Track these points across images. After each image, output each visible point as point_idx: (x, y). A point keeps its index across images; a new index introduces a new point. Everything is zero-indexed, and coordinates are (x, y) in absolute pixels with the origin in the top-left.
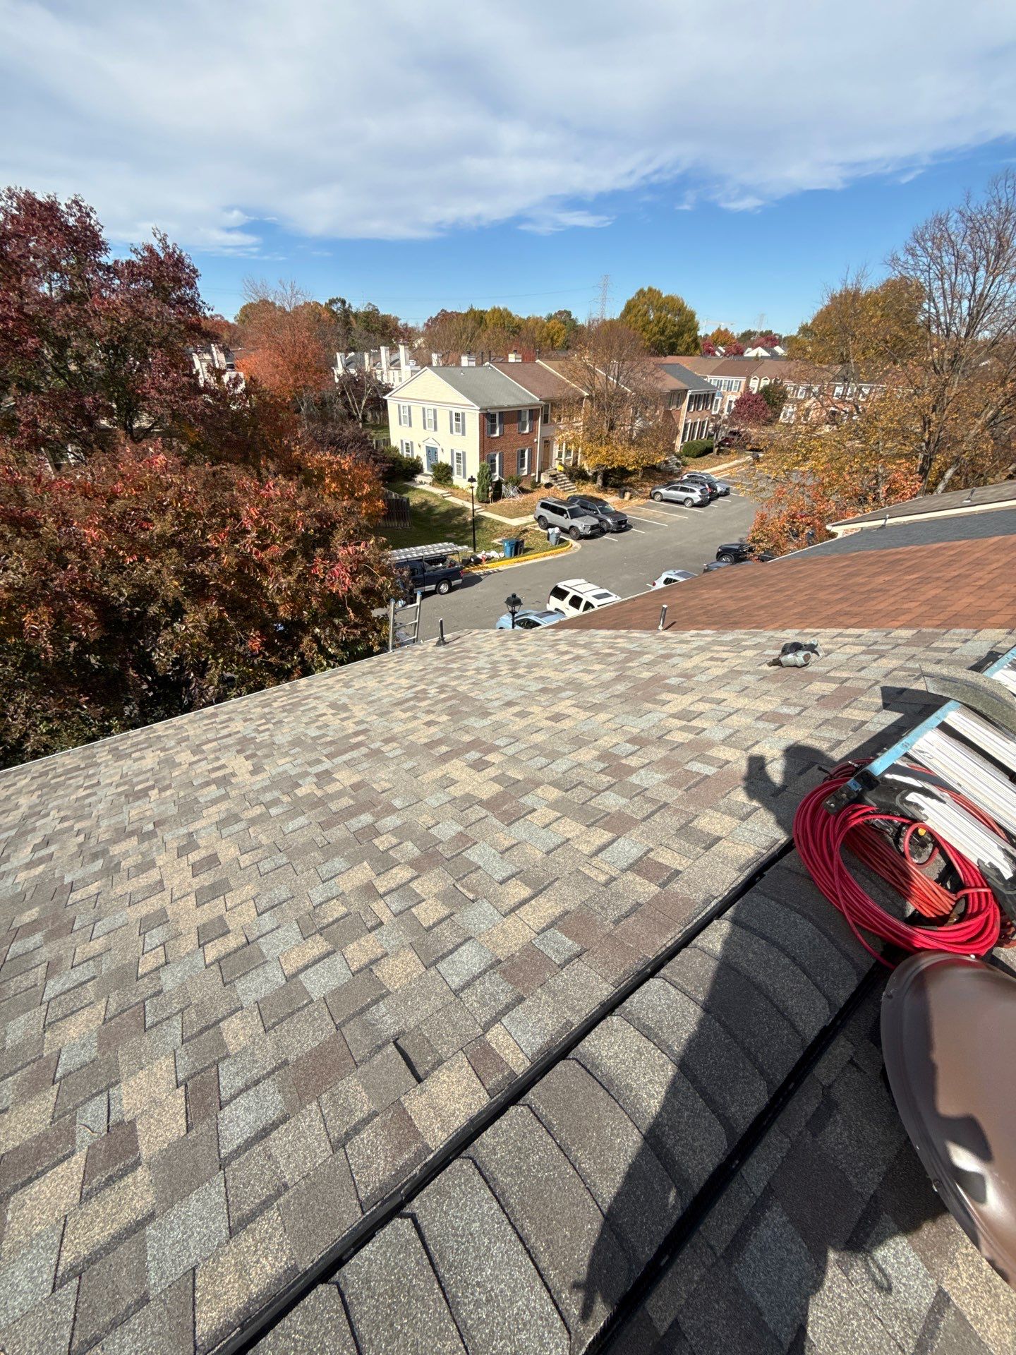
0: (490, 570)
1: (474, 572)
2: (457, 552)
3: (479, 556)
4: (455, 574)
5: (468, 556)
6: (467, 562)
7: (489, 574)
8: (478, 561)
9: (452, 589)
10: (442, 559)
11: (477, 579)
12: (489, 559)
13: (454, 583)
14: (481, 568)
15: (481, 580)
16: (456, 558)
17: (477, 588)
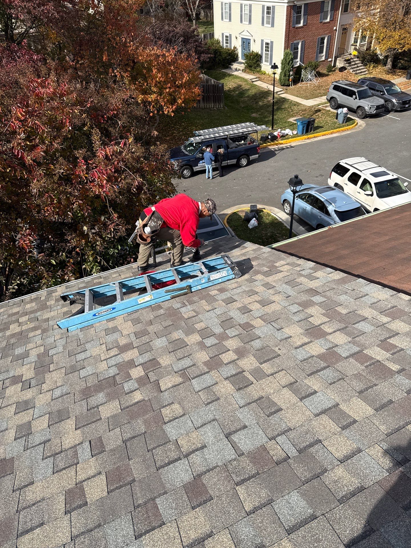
0: (284, 146)
1: (270, 147)
2: (256, 132)
3: (276, 133)
4: (254, 150)
5: (267, 133)
6: (265, 139)
7: (283, 149)
8: (274, 138)
9: (249, 163)
10: (244, 137)
11: (271, 154)
12: (283, 136)
13: (252, 157)
14: (277, 144)
15: (275, 155)
16: (254, 136)
17: (271, 162)
